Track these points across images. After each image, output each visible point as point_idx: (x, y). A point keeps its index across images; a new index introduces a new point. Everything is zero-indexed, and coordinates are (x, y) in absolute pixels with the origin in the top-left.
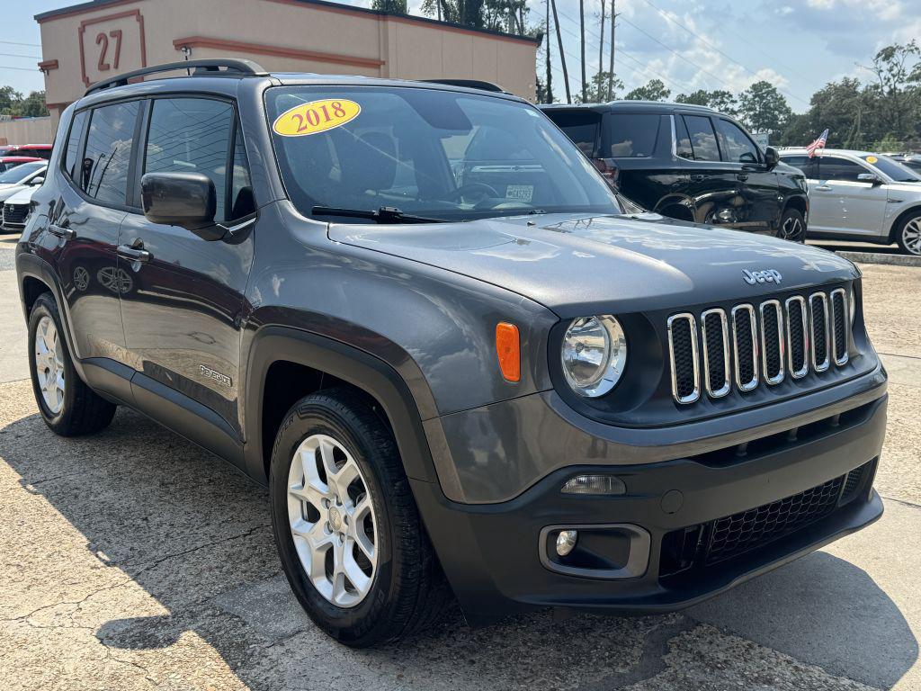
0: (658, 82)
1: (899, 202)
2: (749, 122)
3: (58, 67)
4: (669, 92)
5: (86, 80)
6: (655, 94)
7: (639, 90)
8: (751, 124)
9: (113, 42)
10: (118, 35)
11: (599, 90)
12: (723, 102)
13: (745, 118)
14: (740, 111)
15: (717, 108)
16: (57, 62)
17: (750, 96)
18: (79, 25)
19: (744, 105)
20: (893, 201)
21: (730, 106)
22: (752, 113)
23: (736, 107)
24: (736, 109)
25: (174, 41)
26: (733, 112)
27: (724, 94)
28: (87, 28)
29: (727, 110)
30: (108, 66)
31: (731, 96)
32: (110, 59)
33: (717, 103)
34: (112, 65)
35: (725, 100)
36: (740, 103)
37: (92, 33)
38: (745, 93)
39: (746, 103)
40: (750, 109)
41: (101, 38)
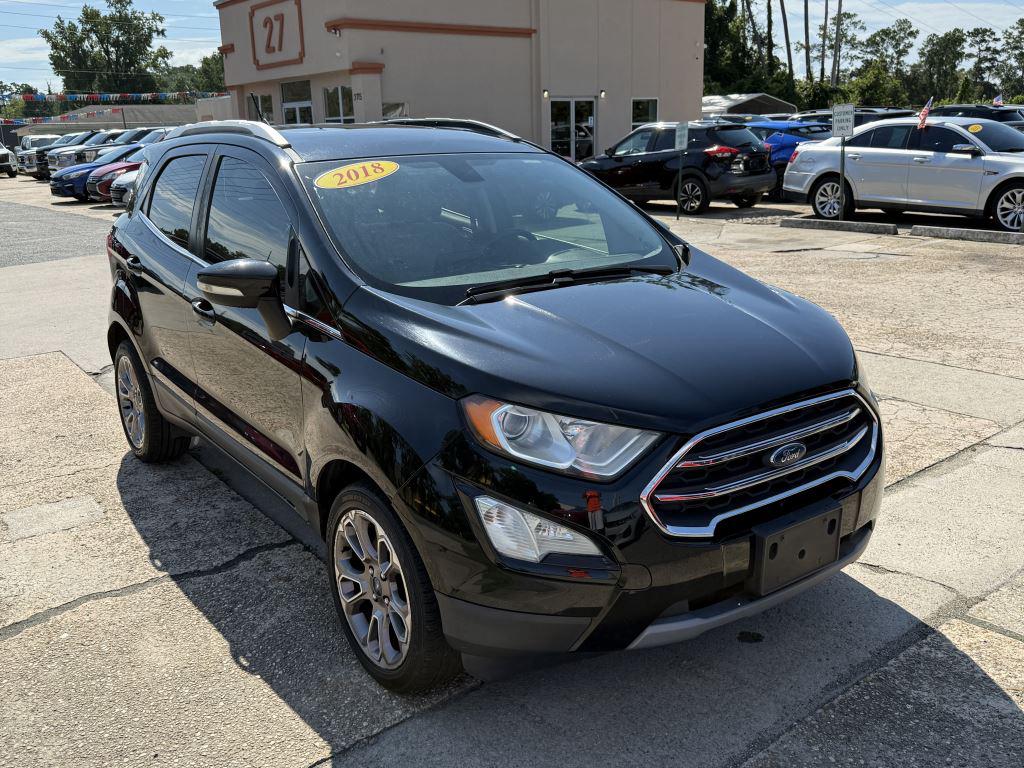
0: (906, 21)
1: (995, 173)
2: (1013, 62)
3: (233, 50)
4: (917, 32)
5: (256, 62)
6: (902, 35)
7: (883, 31)
8: (1015, 64)
9: (276, 25)
10: (280, 18)
11: (837, 33)
12: (984, 41)
13: (1009, 58)
14: (1003, 50)
15: (977, 47)
16: (232, 45)
17: (1016, 33)
18: (250, 10)
19: (1008, 43)
20: (989, 173)
21: (992, 45)
22: (1017, 52)
23: (999, 46)
24: (999, 48)
25: (326, 24)
26: (996, 52)
27: (986, 31)
28: (256, 13)
29: (988, 49)
30: (274, 48)
31: (993, 33)
32: (275, 43)
33: (977, 43)
34: (277, 48)
35: (987, 38)
36: (1003, 41)
37: (260, 16)
38: (1010, 30)
39: (1010, 41)
40: (1016, 48)
41: (268, 22)
